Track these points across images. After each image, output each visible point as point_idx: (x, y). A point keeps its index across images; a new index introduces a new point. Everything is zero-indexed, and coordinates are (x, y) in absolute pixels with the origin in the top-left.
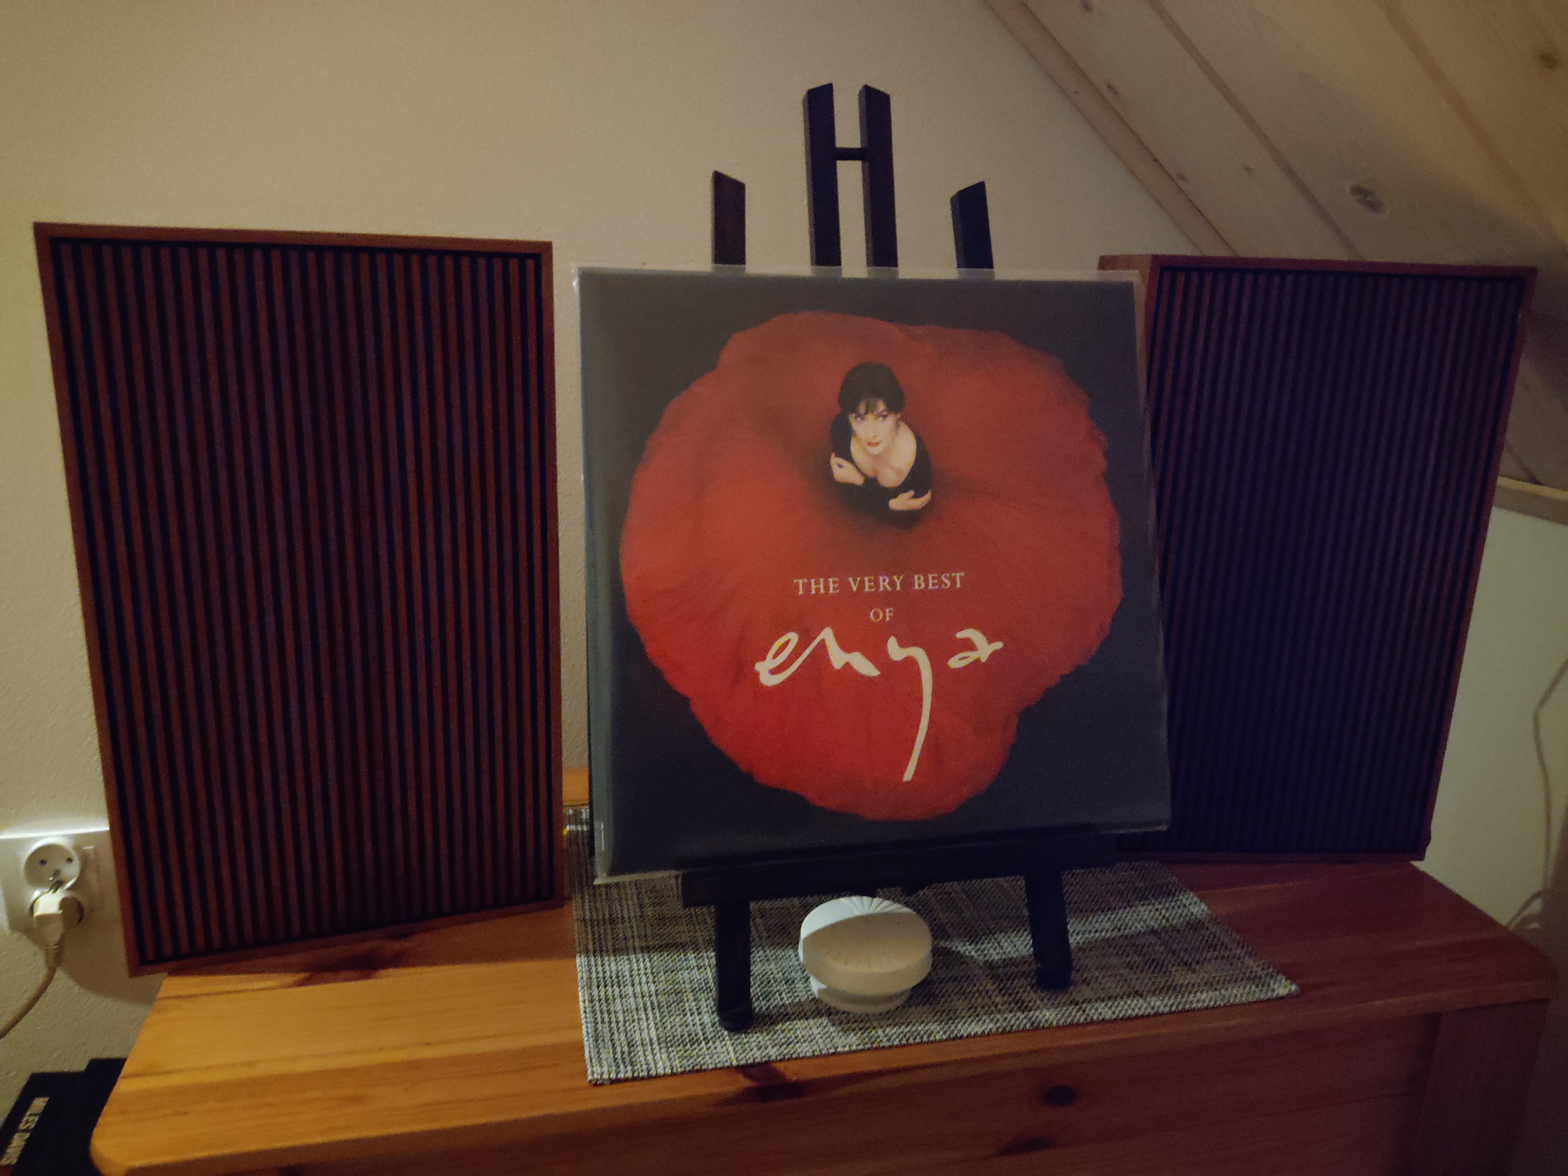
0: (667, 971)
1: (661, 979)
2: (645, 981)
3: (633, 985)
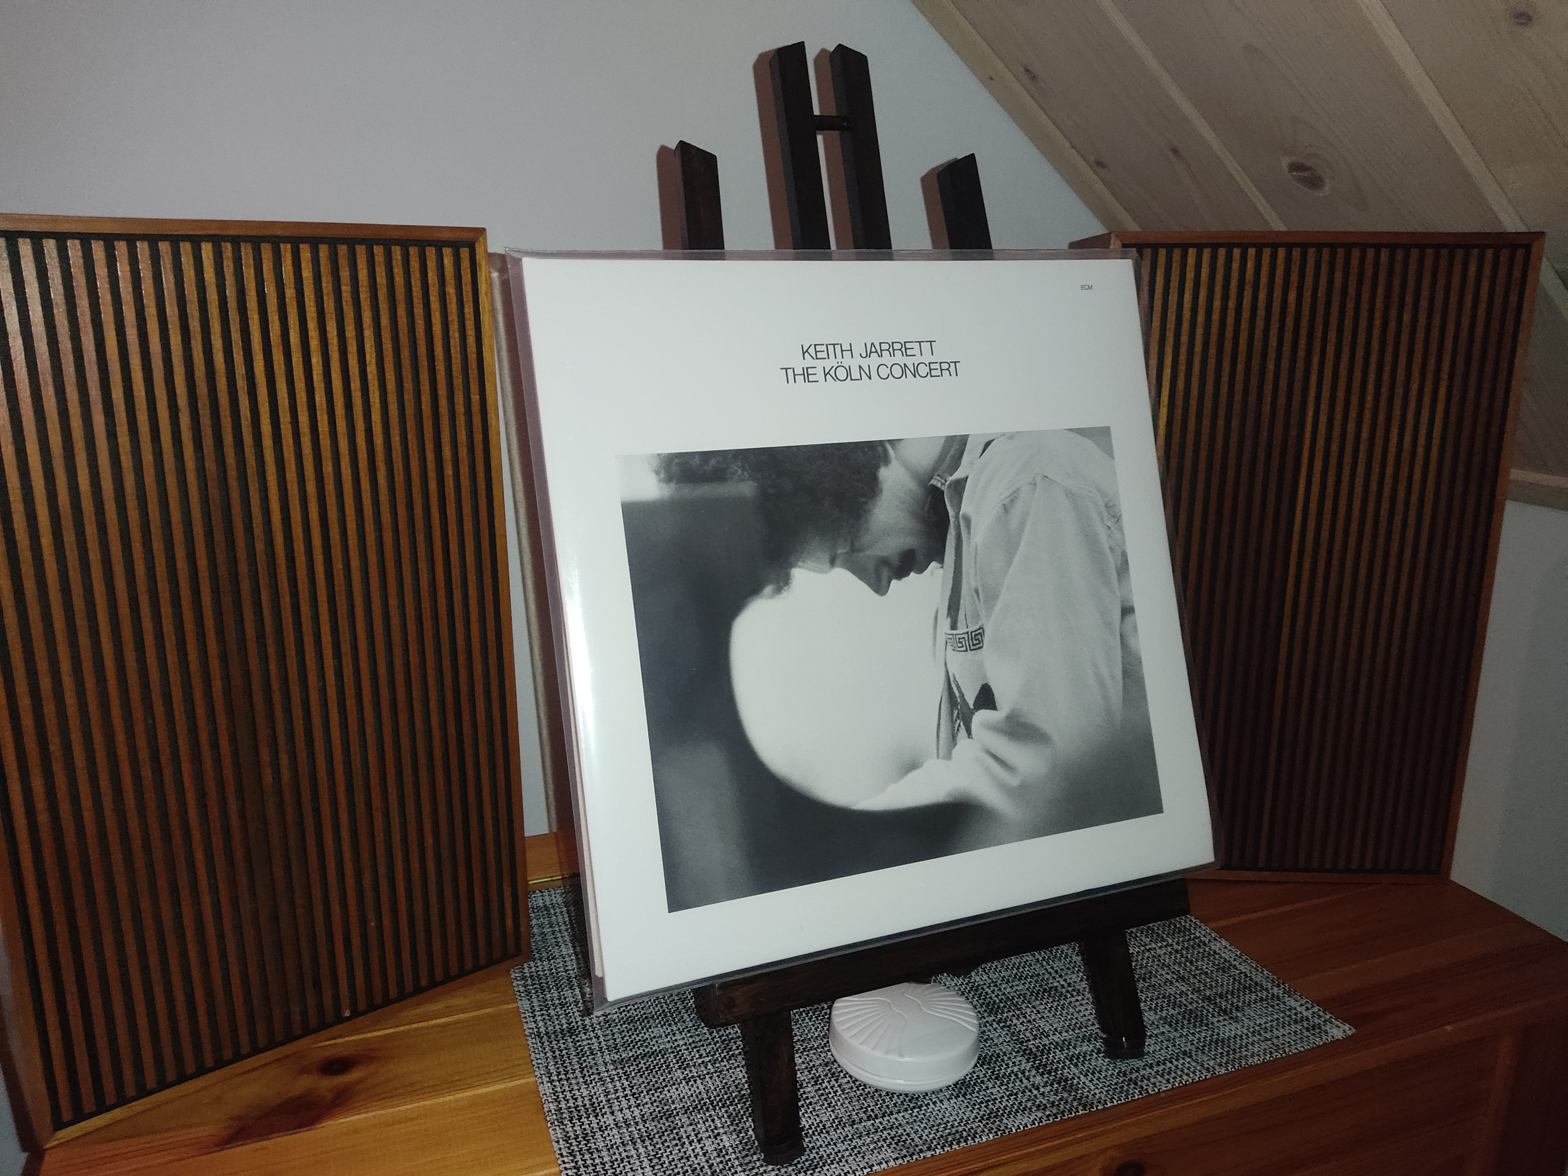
0: (651, 1090)
1: (645, 1101)
2: (626, 1106)
3: (612, 1113)
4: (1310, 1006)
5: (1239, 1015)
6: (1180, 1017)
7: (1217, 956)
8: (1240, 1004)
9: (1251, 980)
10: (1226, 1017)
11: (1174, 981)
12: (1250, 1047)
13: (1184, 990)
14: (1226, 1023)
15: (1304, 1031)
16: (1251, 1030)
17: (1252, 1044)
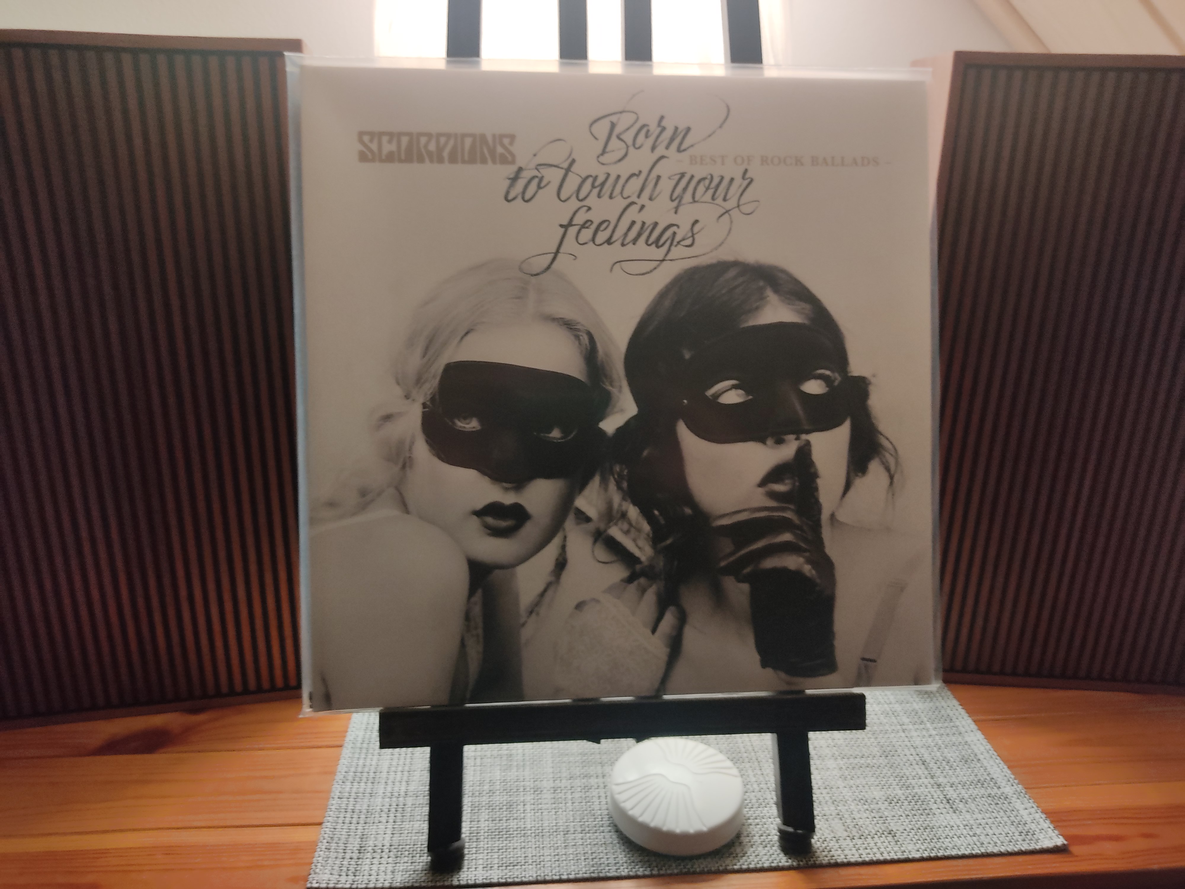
4: (1033, 811)
5: (961, 805)
6: (903, 797)
7: (966, 747)
8: (966, 796)
9: (989, 774)
10: (948, 806)
11: (914, 763)
12: (956, 839)
13: (920, 772)
14: (944, 811)
15: (1017, 834)
16: (964, 823)
17: (959, 837)
